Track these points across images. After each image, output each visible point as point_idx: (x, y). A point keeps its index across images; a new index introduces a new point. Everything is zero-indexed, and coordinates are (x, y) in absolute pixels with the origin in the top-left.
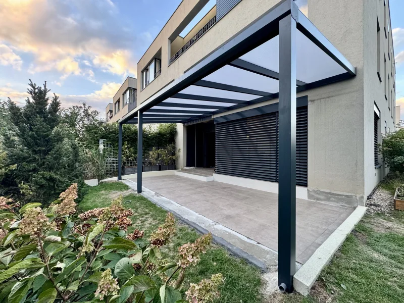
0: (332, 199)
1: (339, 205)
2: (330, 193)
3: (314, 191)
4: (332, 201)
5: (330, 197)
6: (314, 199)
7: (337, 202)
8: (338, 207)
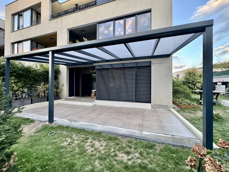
0: (161, 107)
1: (163, 109)
2: (160, 105)
3: (154, 105)
4: (161, 108)
5: (160, 107)
6: (154, 108)
7: (163, 108)
8: (163, 110)
